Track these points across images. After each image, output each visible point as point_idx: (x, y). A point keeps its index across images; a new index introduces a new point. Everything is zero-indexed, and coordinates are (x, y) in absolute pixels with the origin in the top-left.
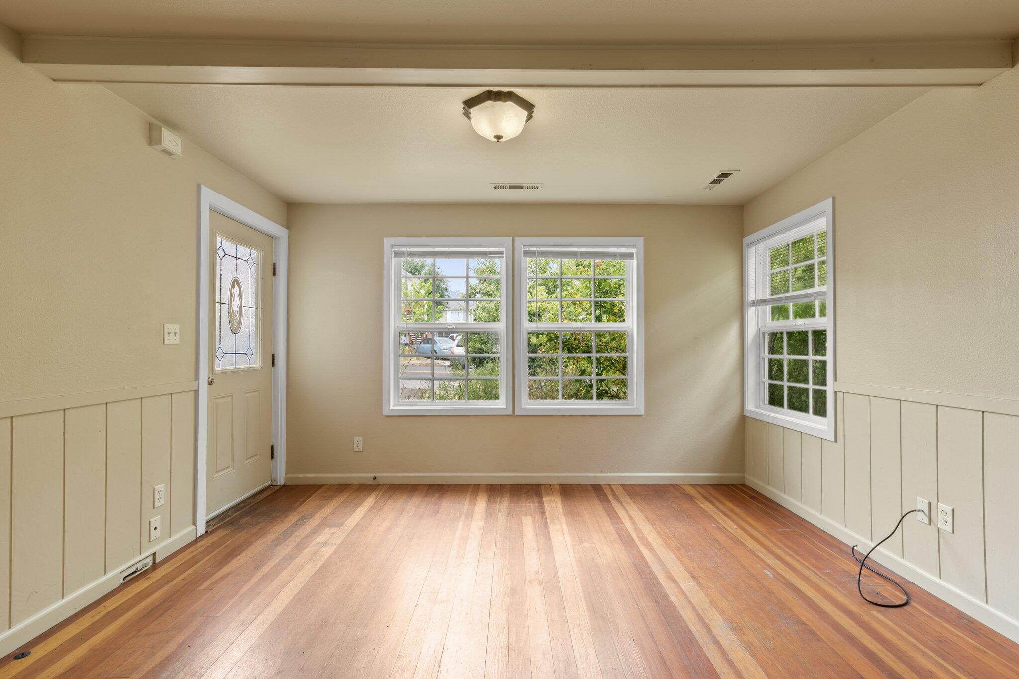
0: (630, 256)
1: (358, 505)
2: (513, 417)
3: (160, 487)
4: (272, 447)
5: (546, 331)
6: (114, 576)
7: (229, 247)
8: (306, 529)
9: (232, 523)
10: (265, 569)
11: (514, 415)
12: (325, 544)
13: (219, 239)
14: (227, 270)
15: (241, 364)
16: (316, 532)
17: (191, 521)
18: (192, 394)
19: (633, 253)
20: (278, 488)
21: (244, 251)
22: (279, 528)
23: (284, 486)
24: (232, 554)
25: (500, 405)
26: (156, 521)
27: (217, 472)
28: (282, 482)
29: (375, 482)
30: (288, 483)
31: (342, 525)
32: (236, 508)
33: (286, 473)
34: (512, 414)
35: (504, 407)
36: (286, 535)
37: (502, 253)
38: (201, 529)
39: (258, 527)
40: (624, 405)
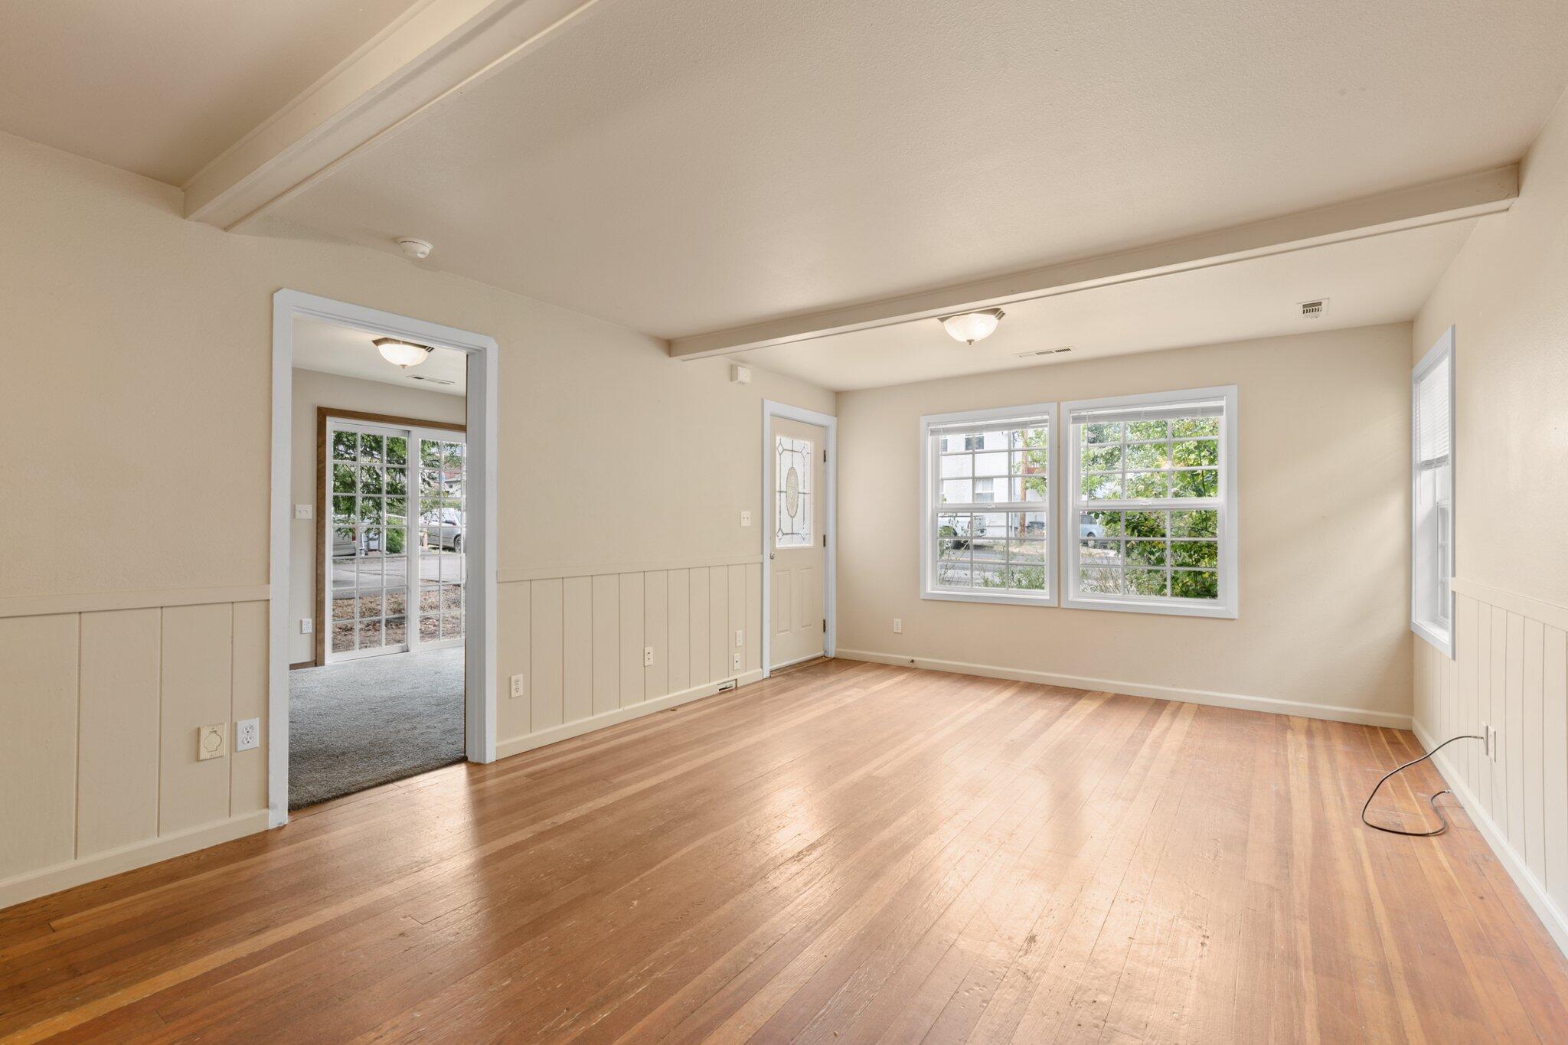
0: (1219, 410)
1: (888, 679)
2: (1057, 608)
3: (739, 632)
4: (824, 621)
5: (1107, 510)
6: (712, 686)
7: (786, 442)
8: (840, 686)
9: (788, 675)
10: (802, 701)
11: (1059, 607)
12: (849, 696)
13: (778, 438)
14: (784, 463)
15: (795, 543)
16: (846, 689)
17: (759, 666)
18: (759, 565)
19: (1223, 407)
20: (827, 659)
21: (799, 444)
22: (819, 683)
23: (834, 658)
24: (784, 690)
25: (1043, 595)
26: (737, 656)
27: (779, 632)
28: (833, 656)
29: (912, 665)
30: (838, 656)
31: (868, 688)
32: (792, 666)
33: (837, 648)
34: (1057, 605)
35: (1048, 598)
36: (823, 687)
37: (1045, 421)
38: (767, 674)
39: (805, 680)
40: (1215, 604)
